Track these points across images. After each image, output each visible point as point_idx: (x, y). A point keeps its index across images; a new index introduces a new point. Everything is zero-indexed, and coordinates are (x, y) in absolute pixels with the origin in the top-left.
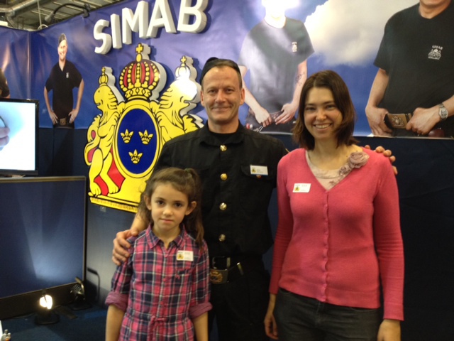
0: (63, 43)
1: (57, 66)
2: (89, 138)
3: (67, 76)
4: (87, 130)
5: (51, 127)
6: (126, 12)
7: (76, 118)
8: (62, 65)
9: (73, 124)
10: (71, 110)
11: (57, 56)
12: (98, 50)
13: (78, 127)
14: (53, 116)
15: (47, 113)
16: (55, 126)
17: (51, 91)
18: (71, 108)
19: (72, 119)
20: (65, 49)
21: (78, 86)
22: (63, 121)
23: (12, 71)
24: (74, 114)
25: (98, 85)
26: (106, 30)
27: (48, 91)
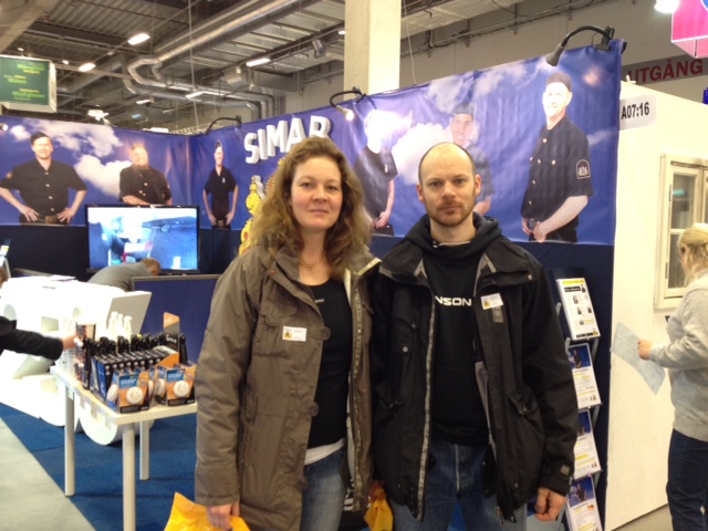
0: (219, 150)
1: (214, 171)
2: (243, 239)
3: (224, 180)
4: (240, 232)
5: (210, 228)
6: (270, 128)
7: (233, 221)
8: (219, 170)
9: (229, 227)
10: (227, 213)
11: (214, 161)
12: (249, 160)
13: (234, 229)
14: (212, 218)
15: (207, 215)
16: (214, 227)
17: (210, 195)
18: (227, 210)
19: (229, 221)
20: (221, 156)
21: (233, 191)
22: (221, 222)
23: (174, 175)
24: (230, 216)
25: (248, 192)
26: (255, 142)
27: (207, 193)
